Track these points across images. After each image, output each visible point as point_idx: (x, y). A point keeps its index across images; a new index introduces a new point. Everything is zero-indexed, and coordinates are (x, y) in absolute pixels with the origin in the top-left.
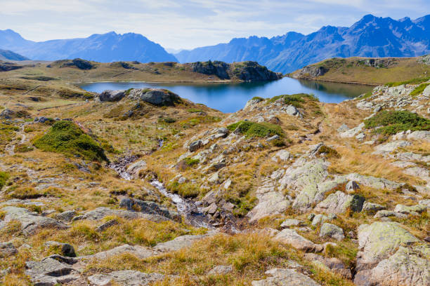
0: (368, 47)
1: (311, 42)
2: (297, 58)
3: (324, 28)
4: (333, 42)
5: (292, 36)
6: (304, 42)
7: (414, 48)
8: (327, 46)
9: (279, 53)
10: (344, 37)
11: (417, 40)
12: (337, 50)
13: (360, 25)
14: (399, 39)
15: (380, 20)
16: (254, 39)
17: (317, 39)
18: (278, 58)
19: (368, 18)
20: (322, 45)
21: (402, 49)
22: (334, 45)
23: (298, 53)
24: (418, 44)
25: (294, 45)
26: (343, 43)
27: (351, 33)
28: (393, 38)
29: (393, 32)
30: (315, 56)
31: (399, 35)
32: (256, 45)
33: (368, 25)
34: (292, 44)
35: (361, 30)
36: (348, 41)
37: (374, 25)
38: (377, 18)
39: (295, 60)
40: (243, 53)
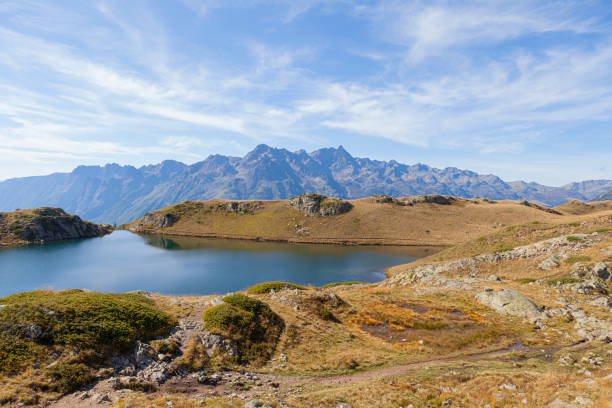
0: (265, 182)
1: (196, 174)
2: (179, 194)
3: (212, 157)
4: (224, 175)
5: (169, 165)
6: (187, 174)
7: (315, 183)
8: (218, 179)
9: (152, 190)
10: (237, 169)
11: (315, 176)
12: (230, 185)
13: (254, 155)
14: (299, 173)
15: (275, 152)
16: (113, 168)
17: (204, 170)
18: (152, 194)
19: (262, 148)
20: (210, 178)
21: (303, 185)
22: (225, 179)
23: (179, 189)
24: (317, 179)
25: (173, 177)
26: (237, 176)
27: (245, 165)
28: (291, 172)
29: (291, 165)
30: (204, 192)
31: (298, 169)
32: (116, 176)
33: (263, 155)
34: (171, 175)
35: (255, 161)
36: (242, 173)
37: (270, 155)
38: (272, 149)
39: (177, 198)
40: (97, 188)
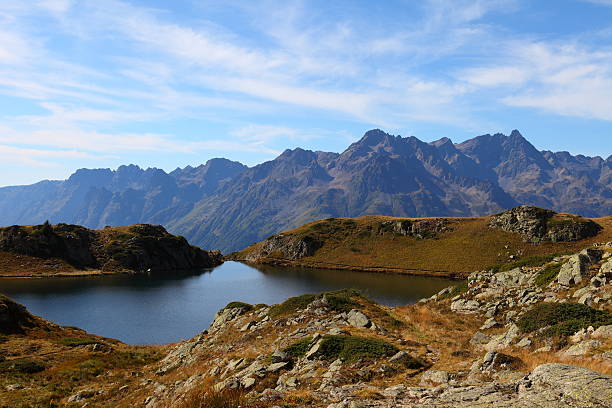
0: (382, 194)
1: (263, 182)
2: (234, 217)
3: (288, 153)
4: (310, 183)
5: (219, 166)
6: (247, 181)
7: (468, 198)
8: (300, 191)
9: (190, 208)
10: (331, 173)
11: (469, 183)
12: (320, 200)
13: (359, 149)
14: (439, 180)
15: (398, 142)
16: (129, 171)
17: (276, 176)
18: (189, 217)
19: (375, 136)
20: (287, 188)
21: (447, 200)
22: (311, 189)
23: (235, 206)
24: (472, 191)
25: (225, 188)
26: (331, 185)
27: (344, 165)
28: (426, 177)
29: (426, 165)
30: (276, 213)
31: (436, 172)
32: (136, 186)
33: (376, 149)
34: (222, 183)
35: (363, 159)
36: (339, 180)
37: (388, 149)
38: (391, 137)
39: (231, 221)
40: (107, 204)
